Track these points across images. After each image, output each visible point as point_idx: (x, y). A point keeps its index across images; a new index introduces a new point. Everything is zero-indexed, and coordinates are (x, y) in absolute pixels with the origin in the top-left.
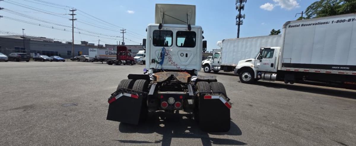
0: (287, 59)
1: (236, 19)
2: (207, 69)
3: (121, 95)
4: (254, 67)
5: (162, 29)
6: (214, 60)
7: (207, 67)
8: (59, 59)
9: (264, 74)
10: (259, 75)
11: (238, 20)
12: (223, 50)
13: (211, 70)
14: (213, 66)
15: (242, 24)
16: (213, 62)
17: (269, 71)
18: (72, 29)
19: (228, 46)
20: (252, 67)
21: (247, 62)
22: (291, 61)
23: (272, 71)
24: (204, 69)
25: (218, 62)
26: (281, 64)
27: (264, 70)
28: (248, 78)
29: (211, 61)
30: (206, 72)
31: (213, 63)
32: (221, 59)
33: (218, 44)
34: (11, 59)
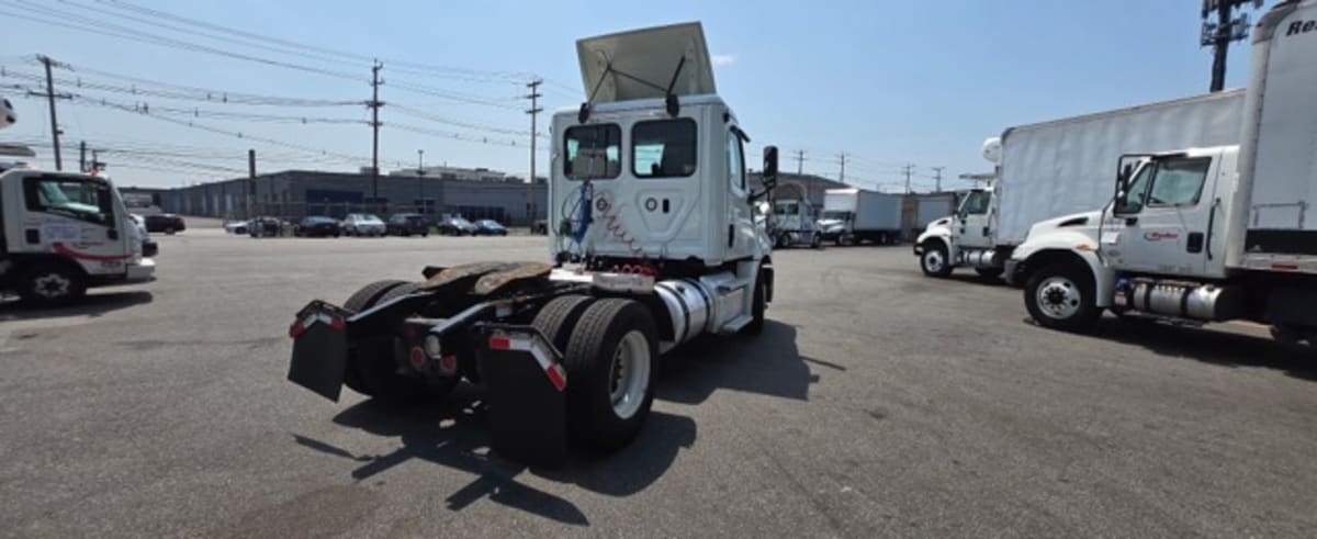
0: (1272, 206)
1: (1205, 14)
2: (933, 261)
3: (313, 318)
4: (1098, 252)
5: (588, 123)
6: (963, 222)
7: (935, 254)
8: (492, 227)
9: (1150, 287)
10: (1119, 289)
11: (1214, 17)
12: (1007, 175)
13: (952, 267)
14: (962, 249)
15: (1240, 37)
16: (962, 231)
17: (1176, 271)
18: (530, 138)
19: (1029, 159)
20: (1082, 253)
21: (1066, 228)
22: (1302, 219)
23: (1197, 271)
24: (923, 263)
25: (986, 231)
26: (1244, 236)
27: (1154, 268)
28: (1063, 307)
29: (951, 229)
30: (928, 274)
31: (962, 236)
32: (997, 217)
33: (987, 152)
34: (393, 230)
